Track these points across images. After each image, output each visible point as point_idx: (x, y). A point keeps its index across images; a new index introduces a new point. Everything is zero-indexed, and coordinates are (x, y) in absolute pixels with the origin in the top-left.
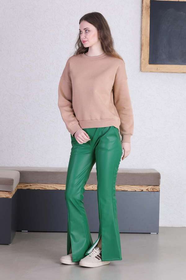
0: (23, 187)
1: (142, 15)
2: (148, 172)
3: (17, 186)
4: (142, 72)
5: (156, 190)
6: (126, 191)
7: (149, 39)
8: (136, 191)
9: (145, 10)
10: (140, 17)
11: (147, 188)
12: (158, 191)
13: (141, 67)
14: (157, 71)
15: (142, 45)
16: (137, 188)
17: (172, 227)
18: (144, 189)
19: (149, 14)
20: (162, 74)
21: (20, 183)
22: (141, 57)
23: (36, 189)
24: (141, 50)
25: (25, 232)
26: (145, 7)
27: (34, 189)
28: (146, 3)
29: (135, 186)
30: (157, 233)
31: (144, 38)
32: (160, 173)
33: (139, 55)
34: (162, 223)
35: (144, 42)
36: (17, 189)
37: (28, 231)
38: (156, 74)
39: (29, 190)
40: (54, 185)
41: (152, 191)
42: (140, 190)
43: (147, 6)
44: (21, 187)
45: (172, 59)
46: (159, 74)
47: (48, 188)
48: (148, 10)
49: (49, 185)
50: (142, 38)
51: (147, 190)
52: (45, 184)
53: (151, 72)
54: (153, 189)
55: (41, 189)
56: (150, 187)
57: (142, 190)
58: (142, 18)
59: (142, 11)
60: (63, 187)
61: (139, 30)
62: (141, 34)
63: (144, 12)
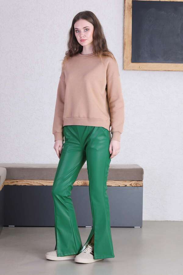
0: (10, 183)
1: (124, 15)
2: (132, 167)
3: (4, 183)
4: (125, 70)
5: (140, 185)
6: (110, 186)
7: (131, 38)
8: (119, 186)
9: (128, 10)
10: (122, 16)
11: (130, 183)
12: (142, 186)
13: (123, 65)
14: (140, 69)
15: (124, 44)
16: (121, 183)
17: (155, 221)
18: (128, 184)
19: (131, 14)
20: (144, 72)
21: (6, 179)
22: (123, 56)
23: (23, 185)
24: (124, 48)
25: (12, 227)
26: (128, 7)
27: (20, 185)
28: (128, 3)
29: (119, 182)
30: (141, 227)
31: (126, 37)
32: (143, 169)
33: (121, 54)
34: (145, 217)
35: (126, 41)
36: (3, 186)
37: (15, 226)
38: (138, 72)
39: (15, 186)
40: (40, 181)
41: (135, 186)
42: (124, 186)
43: (129, 6)
44: (8, 183)
45: (154, 58)
46: (141, 72)
47: (34, 184)
48: (130, 10)
49: (35, 181)
50: (125, 37)
51: (130, 185)
52: (31, 180)
53: (133, 70)
54: (136, 184)
55: (27, 185)
56: (134, 182)
57: (126, 185)
58: (124, 18)
59: (124, 11)
60: (50, 183)
61: (121, 29)
62: (124, 33)
63: (126, 12)
